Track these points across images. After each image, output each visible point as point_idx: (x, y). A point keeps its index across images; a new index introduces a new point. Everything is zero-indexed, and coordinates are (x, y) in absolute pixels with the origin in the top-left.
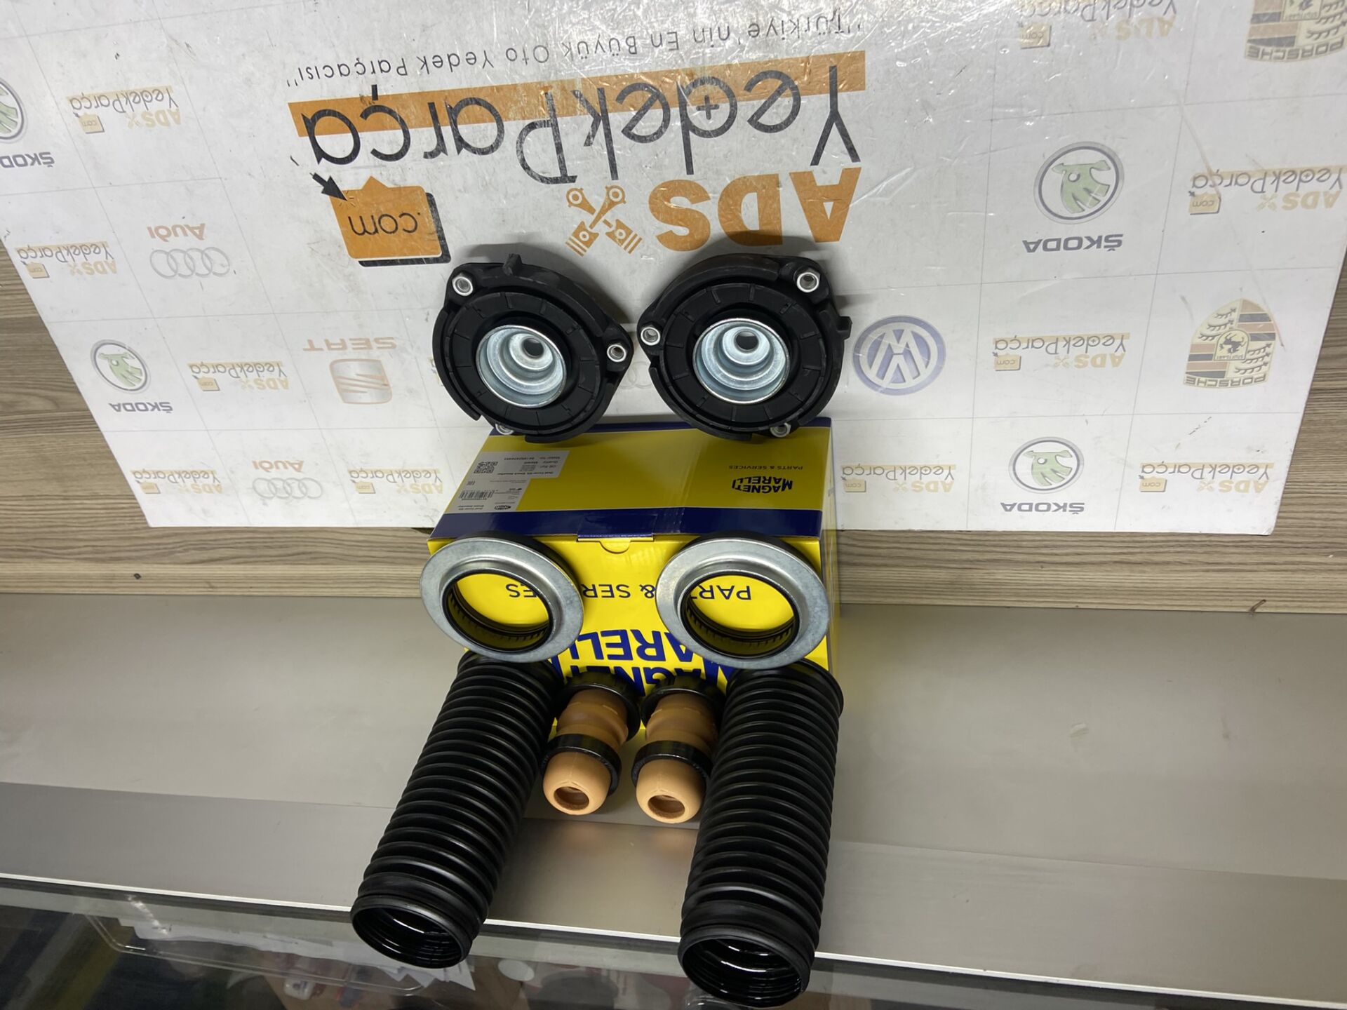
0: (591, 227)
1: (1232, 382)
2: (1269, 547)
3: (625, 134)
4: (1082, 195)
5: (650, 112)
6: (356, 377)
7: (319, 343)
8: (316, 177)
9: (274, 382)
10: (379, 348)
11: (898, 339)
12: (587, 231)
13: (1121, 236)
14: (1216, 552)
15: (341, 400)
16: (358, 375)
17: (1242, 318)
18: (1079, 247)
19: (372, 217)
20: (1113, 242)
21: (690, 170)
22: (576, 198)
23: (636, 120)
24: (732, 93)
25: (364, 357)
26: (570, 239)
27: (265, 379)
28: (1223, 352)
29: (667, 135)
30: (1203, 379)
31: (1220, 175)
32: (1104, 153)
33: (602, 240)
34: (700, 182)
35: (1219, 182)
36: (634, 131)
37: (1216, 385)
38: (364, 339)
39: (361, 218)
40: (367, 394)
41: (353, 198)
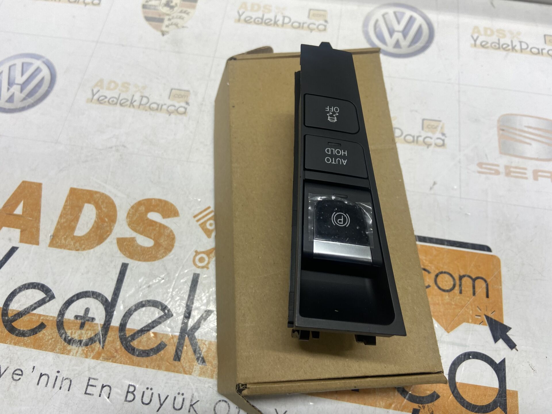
3: (171, 312)
8: (512, 345)
10: (498, 166)
11: (12, 96)
16: (530, 144)
19: (461, 292)
21: (124, 267)
23: (155, 323)
24: (57, 325)
25: (516, 160)
29: (132, 303)
36: (160, 313)
38: (512, 176)
39: (474, 294)
40: (527, 125)
41: (477, 316)
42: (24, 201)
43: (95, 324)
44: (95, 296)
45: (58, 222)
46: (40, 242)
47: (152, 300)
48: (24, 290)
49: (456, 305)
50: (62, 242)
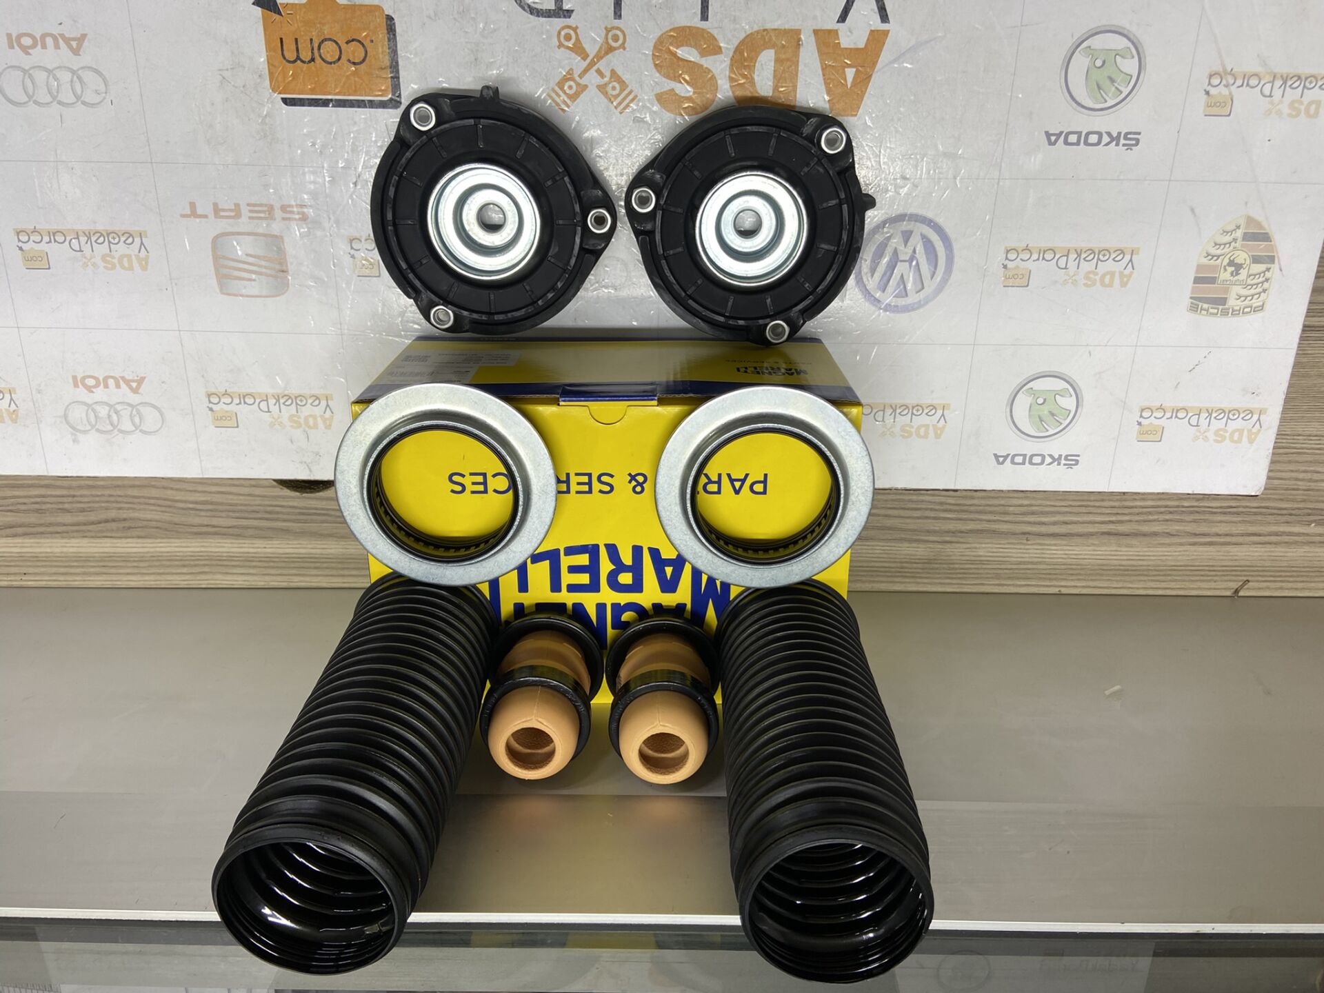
0: (581, 76)
1: (1233, 311)
2: (1255, 514)
4: (1106, 84)
6: (245, 258)
7: (204, 207)
9: (130, 261)
10: (283, 219)
11: (906, 242)
12: (573, 80)
13: (1139, 134)
14: (1205, 521)
15: (218, 291)
16: (247, 255)
17: (1246, 237)
18: (1099, 143)
19: (311, 40)
20: (1131, 140)
21: (704, 16)
22: (568, 38)
25: (261, 231)
26: (553, 90)
27: (117, 255)
28: (1225, 276)
30: (1205, 306)
31: (1233, 75)
32: (1129, 39)
33: (592, 92)
34: (715, 33)
35: (1232, 82)
37: (1217, 314)
39: (296, 40)
40: (253, 283)
41: (292, 14)
49: (315, 24)
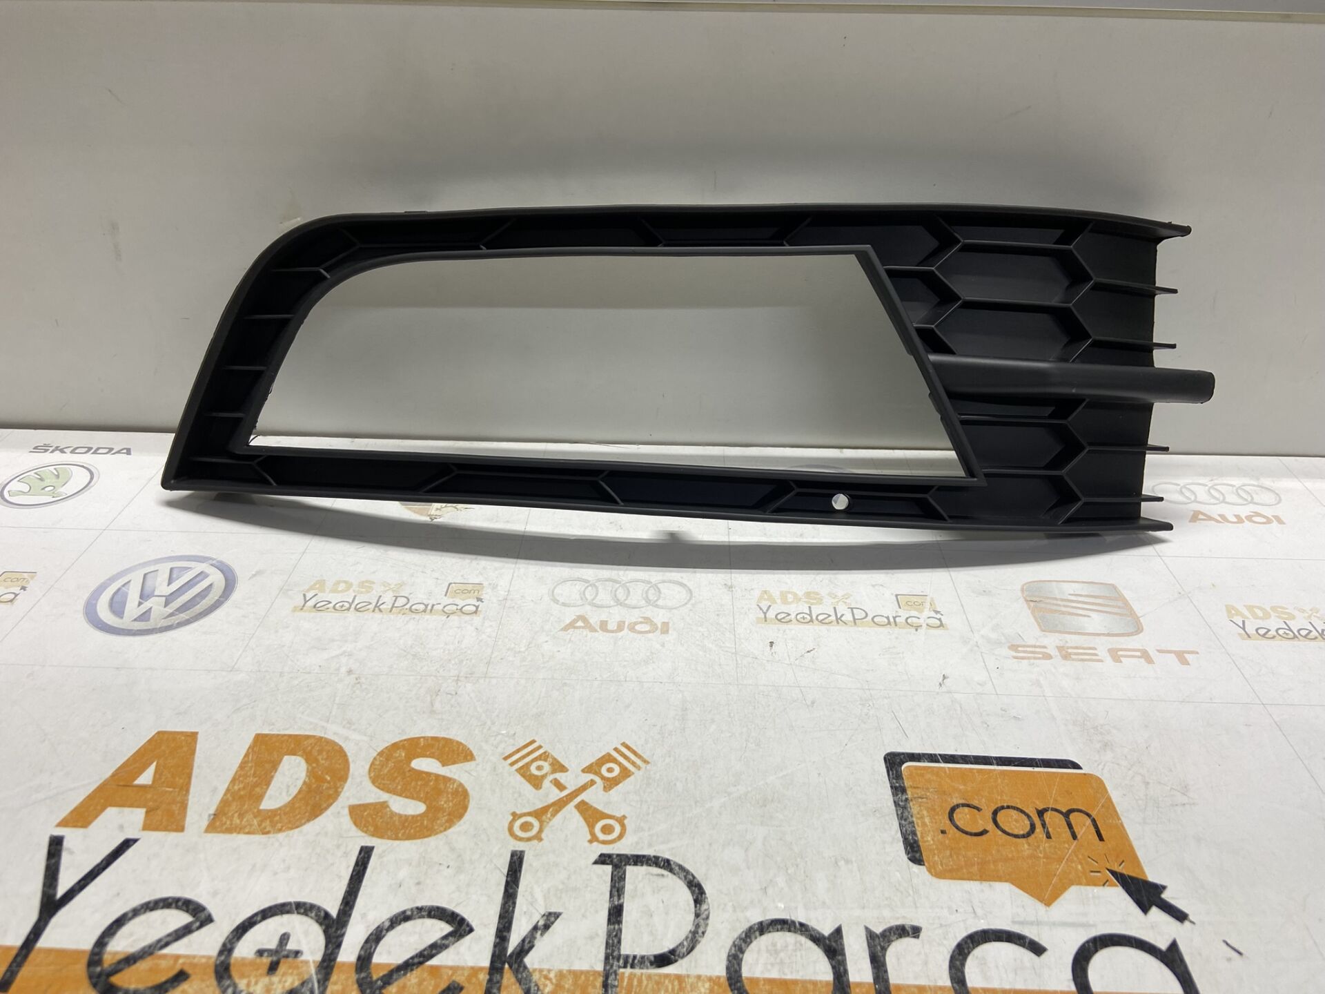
0: (592, 783)
3: (468, 925)
5: (399, 959)
7: (1166, 659)
8: (1180, 916)
10: (1045, 647)
16: (1089, 616)
19: (1049, 837)
21: (365, 855)
22: (607, 830)
23: (436, 948)
24: (216, 972)
25: (1074, 637)
27: (1274, 620)
29: (383, 916)
33: (576, 764)
34: (354, 831)
36: (447, 928)
38: (1073, 660)
39: (1074, 837)
40: (1072, 593)
41: (1092, 872)
42: (157, 763)
43: (302, 962)
44: (302, 911)
45: (228, 790)
46: (186, 826)
47: (426, 906)
48: (145, 912)
49: (1046, 857)
50: (234, 822)
